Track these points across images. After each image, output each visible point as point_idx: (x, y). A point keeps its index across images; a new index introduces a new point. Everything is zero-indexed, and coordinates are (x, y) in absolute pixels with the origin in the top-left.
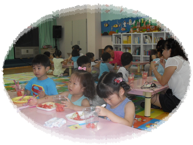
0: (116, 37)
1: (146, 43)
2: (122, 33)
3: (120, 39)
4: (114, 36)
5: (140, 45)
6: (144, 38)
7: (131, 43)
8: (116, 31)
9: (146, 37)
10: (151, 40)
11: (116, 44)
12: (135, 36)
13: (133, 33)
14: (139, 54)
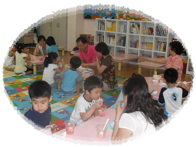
0: (100, 23)
1: (133, 33)
2: (106, 18)
3: (104, 25)
4: (97, 21)
5: (126, 35)
6: (130, 26)
7: (115, 32)
8: (100, 15)
9: (133, 26)
10: (139, 30)
11: (99, 31)
12: (121, 23)
13: (118, 19)
14: (124, 45)
